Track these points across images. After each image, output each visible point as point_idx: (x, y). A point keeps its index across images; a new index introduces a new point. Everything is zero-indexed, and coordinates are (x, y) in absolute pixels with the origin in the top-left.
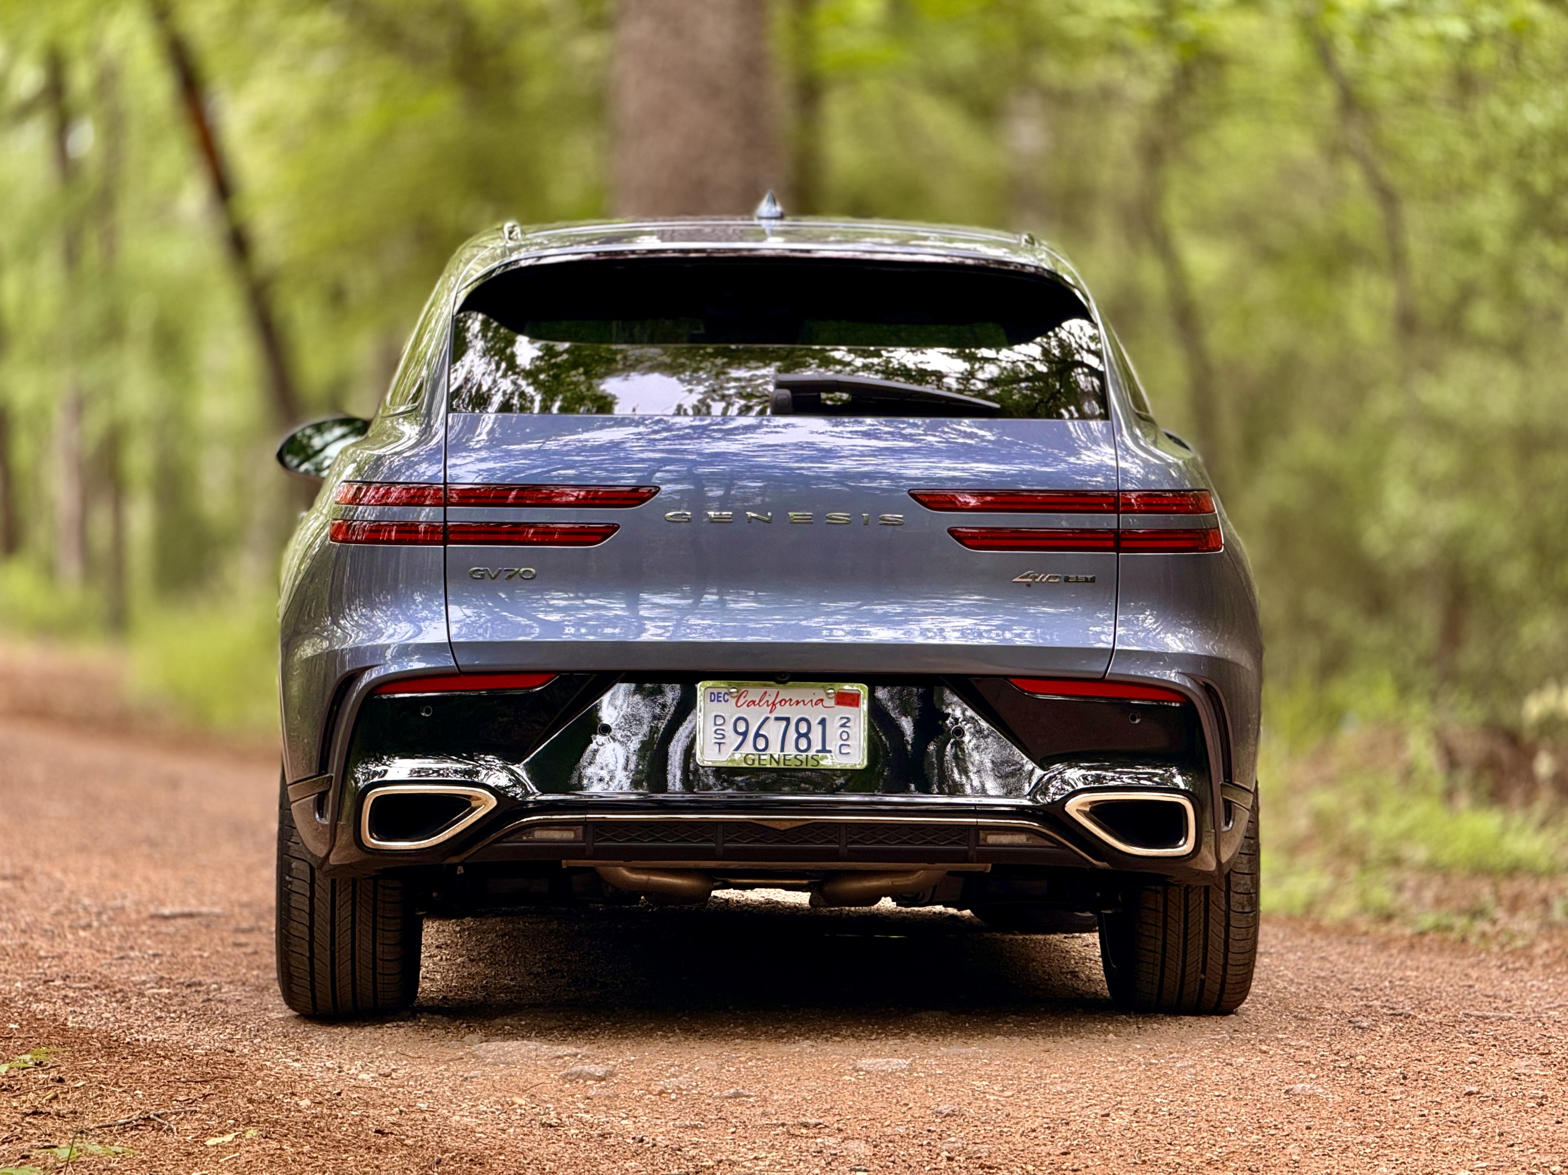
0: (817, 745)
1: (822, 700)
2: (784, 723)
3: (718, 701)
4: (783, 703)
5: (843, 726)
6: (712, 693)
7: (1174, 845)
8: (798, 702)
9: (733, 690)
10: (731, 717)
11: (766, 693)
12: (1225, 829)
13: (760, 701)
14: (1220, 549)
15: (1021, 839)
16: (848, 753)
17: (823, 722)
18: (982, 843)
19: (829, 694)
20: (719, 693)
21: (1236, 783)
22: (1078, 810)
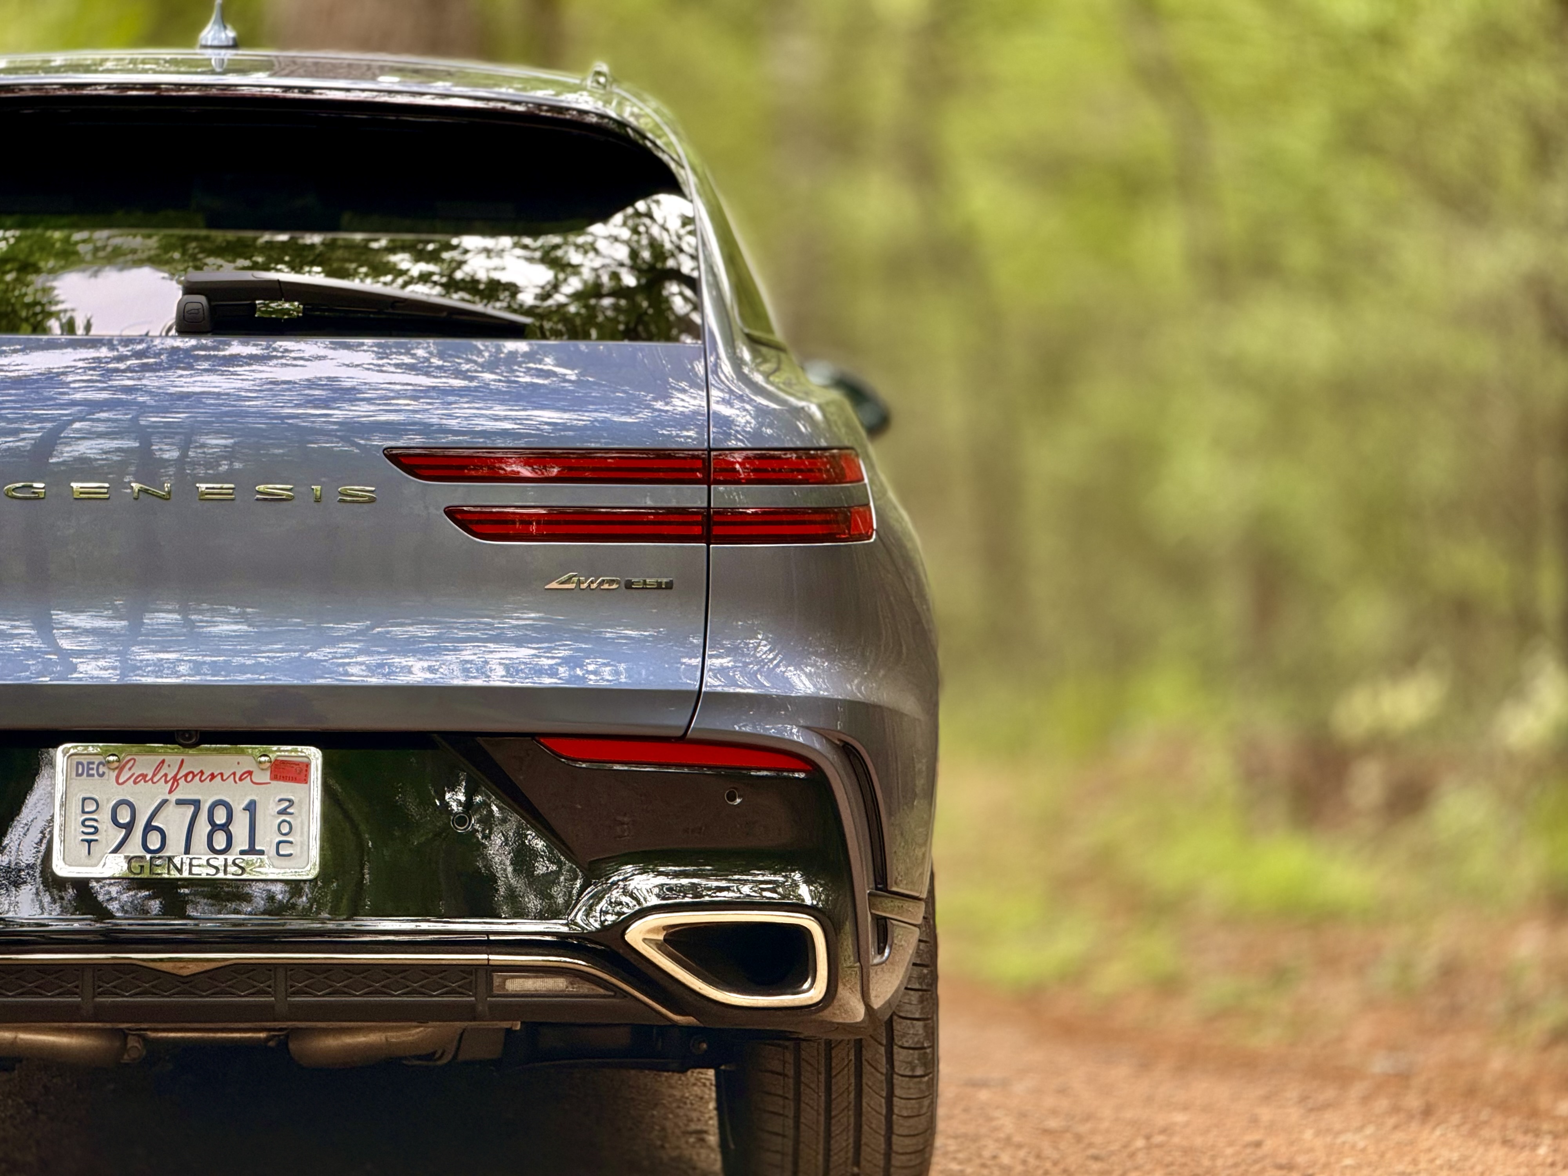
0: (241, 841)
1: (250, 773)
2: (192, 809)
3: (89, 775)
4: (190, 777)
5: (283, 812)
6: (78, 763)
7: (794, 987)
8: (213, 776)
9: (111, 758)
10: (108, 801)
11: (163, 762)
12: (877, 960)
13: (154, 775)
14: (870, 537)
15: (559, 984)
16: (291, 855)
17: (251, 808)
18: (496, 992)
19: (260, 762)
20: (89, 762)
21: (895, 889)
22: (644, 940)
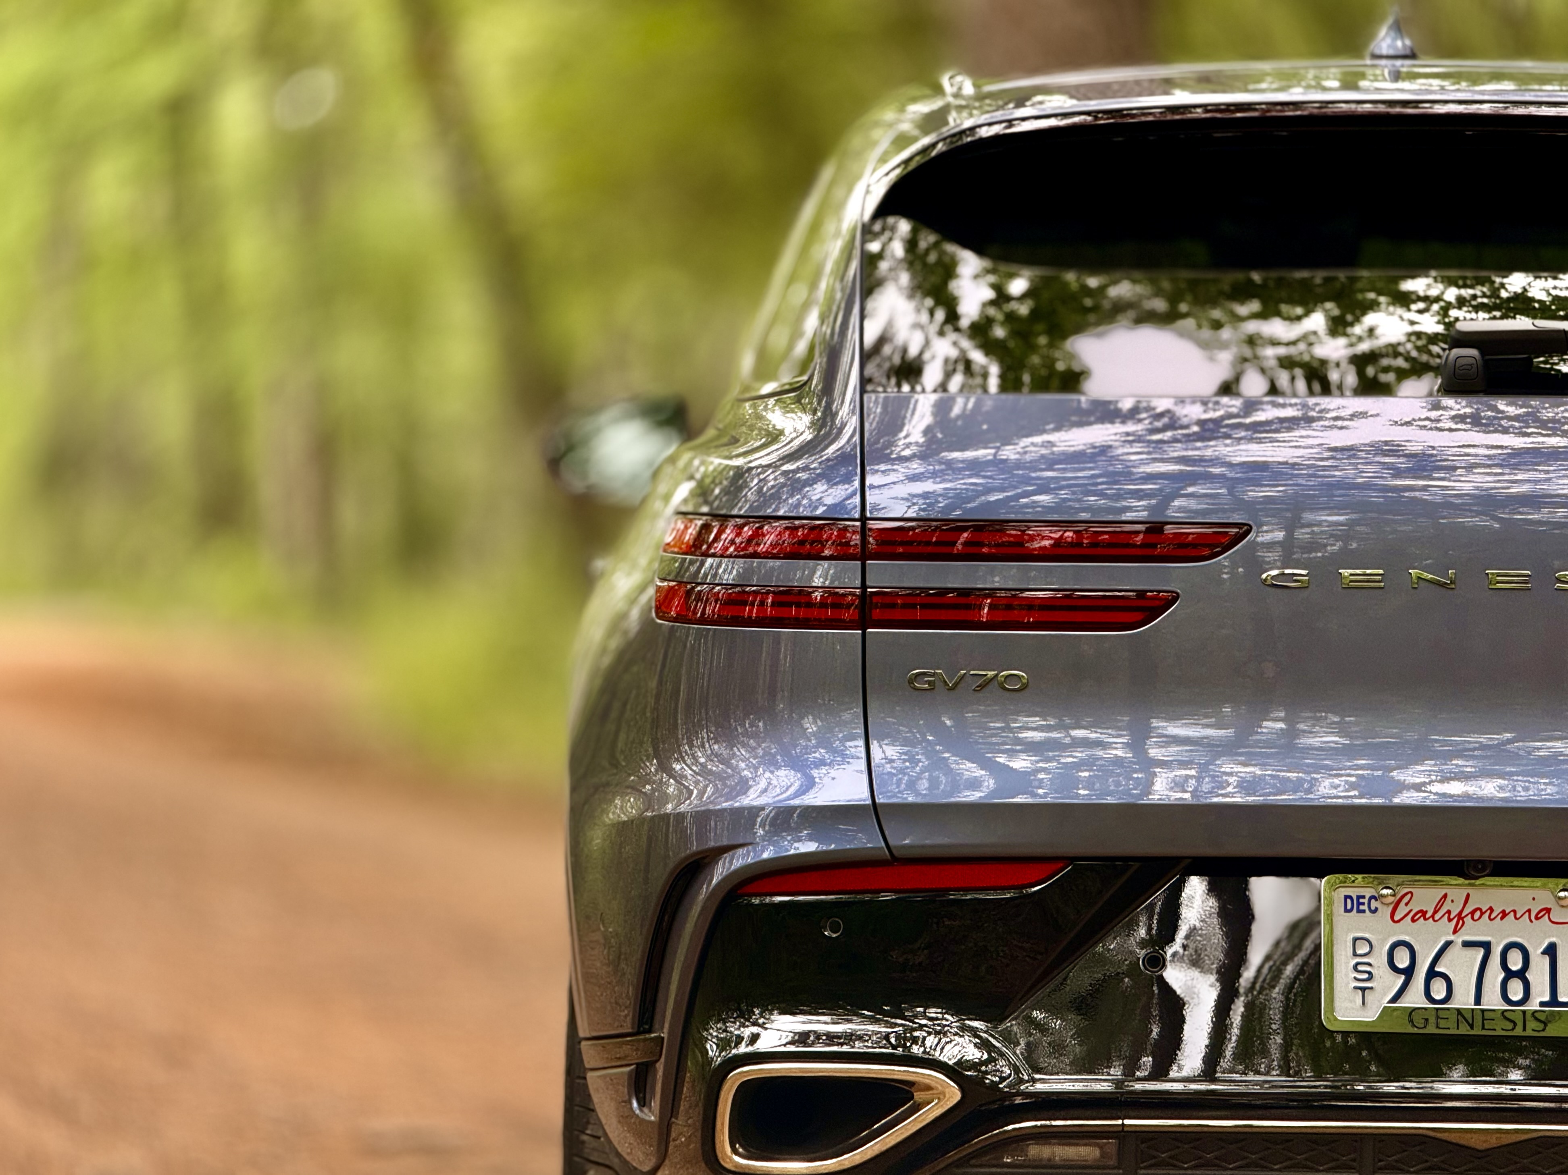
0: (1541, 991)
1: (1548, 910)
2: (1481, 952)
3: (1360, 911)
4: (1477, 915)
6: (1346, 897)
8: (1504, 914)
9: (1385, 892)
10: (1385, 940)
11: (1445, 896)
13: (1435, 912)
17: (1551, 951)
19: (1560, 898)
20: (1359, 897)
